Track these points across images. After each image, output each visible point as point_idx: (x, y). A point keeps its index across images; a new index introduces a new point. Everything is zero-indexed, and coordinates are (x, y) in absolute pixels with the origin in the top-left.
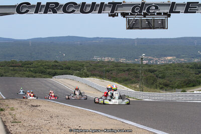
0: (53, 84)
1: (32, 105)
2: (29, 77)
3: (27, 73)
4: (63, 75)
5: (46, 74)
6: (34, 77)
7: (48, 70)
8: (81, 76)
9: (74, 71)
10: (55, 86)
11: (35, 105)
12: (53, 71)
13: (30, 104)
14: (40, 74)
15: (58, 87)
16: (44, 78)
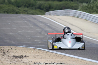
0: (45, 24)
1: (14, 56)
2: (8, 13)
3: (6, 7)
4: (61, 9)
5: (36, 9)
6: (17, 13)
7: (39, 3)
8: (90, 10)
9: (80, 4)
10: (49, 27)
11: (19, 55)
12: (47, 4)
13: (10, 54)
14: (26, 9)
15: (54, 29)
16: (33, 14)
